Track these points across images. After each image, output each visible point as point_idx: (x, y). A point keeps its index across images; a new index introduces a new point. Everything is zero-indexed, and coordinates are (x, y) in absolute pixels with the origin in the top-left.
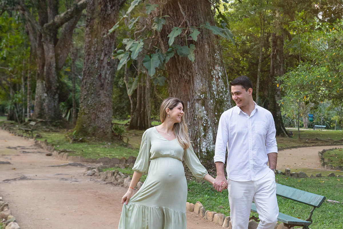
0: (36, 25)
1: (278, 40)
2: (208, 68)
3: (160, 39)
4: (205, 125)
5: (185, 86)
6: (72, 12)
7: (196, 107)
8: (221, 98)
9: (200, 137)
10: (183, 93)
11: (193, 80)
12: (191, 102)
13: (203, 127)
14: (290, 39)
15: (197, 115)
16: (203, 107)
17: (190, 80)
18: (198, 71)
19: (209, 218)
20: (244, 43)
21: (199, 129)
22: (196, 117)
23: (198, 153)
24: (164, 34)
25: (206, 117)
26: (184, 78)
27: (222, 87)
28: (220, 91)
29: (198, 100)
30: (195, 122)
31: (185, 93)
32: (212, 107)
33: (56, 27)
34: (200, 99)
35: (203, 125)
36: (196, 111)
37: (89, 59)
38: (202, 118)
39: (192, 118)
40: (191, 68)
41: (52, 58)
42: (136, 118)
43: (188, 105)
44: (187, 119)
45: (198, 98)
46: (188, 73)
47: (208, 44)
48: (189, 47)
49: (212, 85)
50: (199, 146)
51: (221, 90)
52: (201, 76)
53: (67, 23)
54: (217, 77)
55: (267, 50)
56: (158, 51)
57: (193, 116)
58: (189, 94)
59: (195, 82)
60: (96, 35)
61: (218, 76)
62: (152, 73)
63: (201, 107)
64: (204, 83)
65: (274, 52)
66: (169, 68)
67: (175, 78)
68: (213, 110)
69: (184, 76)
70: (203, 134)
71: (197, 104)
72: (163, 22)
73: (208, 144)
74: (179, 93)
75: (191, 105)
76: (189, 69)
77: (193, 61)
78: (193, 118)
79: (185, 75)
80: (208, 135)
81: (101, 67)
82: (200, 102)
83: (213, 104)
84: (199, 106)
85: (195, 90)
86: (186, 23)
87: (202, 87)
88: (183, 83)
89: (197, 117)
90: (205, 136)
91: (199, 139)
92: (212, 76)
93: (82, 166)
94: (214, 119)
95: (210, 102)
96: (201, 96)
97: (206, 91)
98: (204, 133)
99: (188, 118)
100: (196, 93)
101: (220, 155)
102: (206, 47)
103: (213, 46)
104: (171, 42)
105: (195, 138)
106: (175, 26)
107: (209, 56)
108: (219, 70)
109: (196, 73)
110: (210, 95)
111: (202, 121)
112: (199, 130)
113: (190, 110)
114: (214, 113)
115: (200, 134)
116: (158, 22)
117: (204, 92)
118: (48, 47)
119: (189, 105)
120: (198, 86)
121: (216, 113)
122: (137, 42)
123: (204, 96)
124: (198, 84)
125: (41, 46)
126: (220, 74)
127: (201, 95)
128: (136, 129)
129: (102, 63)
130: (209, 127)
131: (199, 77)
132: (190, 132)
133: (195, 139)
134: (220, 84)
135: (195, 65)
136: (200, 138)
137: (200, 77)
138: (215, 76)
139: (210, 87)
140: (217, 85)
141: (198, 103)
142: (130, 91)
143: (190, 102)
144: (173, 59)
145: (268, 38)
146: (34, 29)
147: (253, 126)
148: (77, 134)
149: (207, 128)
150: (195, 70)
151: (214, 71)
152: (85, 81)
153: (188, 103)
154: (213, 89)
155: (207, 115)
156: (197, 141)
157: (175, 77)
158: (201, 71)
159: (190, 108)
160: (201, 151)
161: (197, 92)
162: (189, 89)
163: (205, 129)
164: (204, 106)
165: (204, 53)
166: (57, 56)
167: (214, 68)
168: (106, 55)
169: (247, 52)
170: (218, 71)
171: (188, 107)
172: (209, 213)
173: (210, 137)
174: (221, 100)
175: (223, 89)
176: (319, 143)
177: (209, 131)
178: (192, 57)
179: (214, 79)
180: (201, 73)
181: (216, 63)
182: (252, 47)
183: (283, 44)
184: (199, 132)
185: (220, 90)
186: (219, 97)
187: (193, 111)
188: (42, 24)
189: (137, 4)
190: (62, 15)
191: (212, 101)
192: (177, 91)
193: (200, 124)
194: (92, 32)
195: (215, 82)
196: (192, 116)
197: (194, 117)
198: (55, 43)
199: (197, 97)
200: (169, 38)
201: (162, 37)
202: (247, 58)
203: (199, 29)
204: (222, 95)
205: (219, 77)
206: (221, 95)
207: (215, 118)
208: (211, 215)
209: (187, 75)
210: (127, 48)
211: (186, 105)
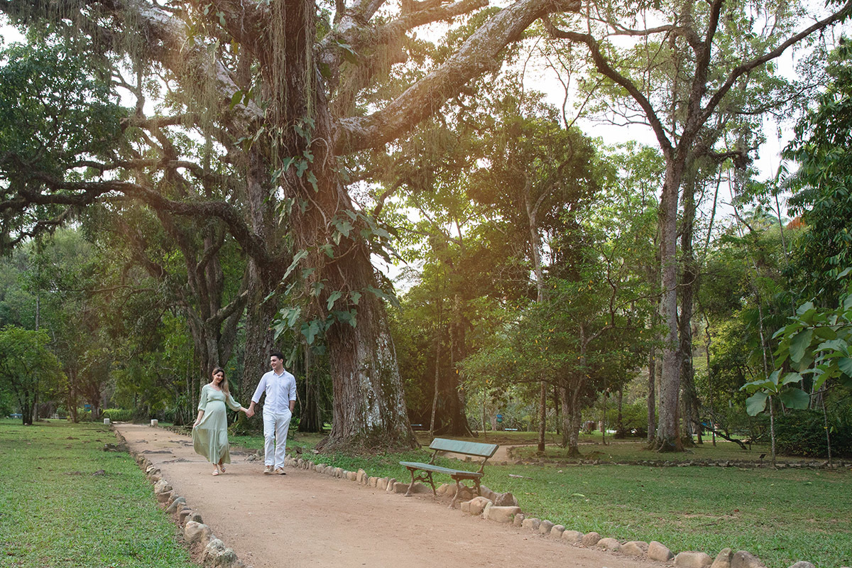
0: (198, 320)
1: (459, 331)
2: (372, 336)
3: (319, 307)
4: (370, 397)
5: (347, 356)
6: (235, 305)
7: (361, 378)
8: (387, 368)
11: (356, 349)
12: (355, 373)
14: (472, 329)
15: (361, 387)
16: (368, 378)
17: (352, 349)
18: (361, 339)
19: (372, 484)
20: (421, 337)
21: (364, 402)
24: (323, 299)
25: (371, 389)
26: (346, 347)
27: (388, 356)
28: (386, 361)
29: (362, 370)
30: (359, 394)
31: (348, 364)
32: (378, 378)
33: (219, 321)
34: (365, 370)
35: (368, 398)
36: (360, 383)
37: (250, 347)
38: (367, 390)
39: (356, 391)
40: (354, 336)
41: (215, 354)
42: (305, 419)
43: (351, 377)
44: (350, 391)
46: (350, 342)
47: (372, 309)
48: (350, 312)
49: (378, 354)
50: (364, 420)
51: (388, 360)
52: (364, 344)
53: (229, 317)
54: (382, 345)
55: (447, 342)
56: (317, 318)
58: (352, 364)
60: (257, 321)
61: (384, 344)
62: (311, 340)
63: (366, 378)
64: (368, 352)
65: (454, 343)
66: (330, 337)
67: (337, 348)
68: (378, 381)
69: (346, 345)
70: (368, 407)
71: (361, 375)
72: (321, 286)
73: (374, 419)
76: (351, 337)
77: (355, 326)
79: (348, 344)
80: (374, 408)
81: (263, 356)
83: (379, 374)
84: (364, 377)
85: (358, 359)
86: (346, 286)
87: (367, 356)
88: (345, 353)
89: (362, 389)
90: (370, 409)
91: (364, 413)
92: (377, 344)
93: (244, 455)
95: (375, 373)
96: (366, 366)
97: (371, 361)
100: (360, 363)
102: (370, 312)
103: (377, 312)
104: (330, 306)
106: (335, 290)
107: (374, 322)
109: (359, 342)
110: (376, 365)
111: (367, 393)
113: (353, 382)
114: (380, 385)
115: (365, 407)
116: (316, 287)
117: (369, 362)
118: (211, 343)
119: (353, 376)
120: (362, 355)
121: (383, 385)
122: (295, 309)
123: (369, 366)
124: (361, 353)
125: (204, 342)
126: (386, 342)
127: (365, 364)
128: (306, 431)
129: (264, 352)
130: (374, 400)
131: (362, 345)
132: (355, 405)
133: (360, 413)
134: (386, 353)
135: (357, 332)
136: (366, 412)
138: (380, 345)
139: (375, 356)
140: (383, 354)
143: (353, 372)
144: (333, 326)
145: (447, 329)
146: (196, 325)
148: (240, 427)
150: (358, 338)
151: (379, 339)
152: (247, 371)
153: (352, 374)
154: (379, 358)
155: (372, 387)
157: (336, 346)
158: (364, 339)
160: (366, 425)
162: (352, 358)
163: (371, 402)
165: (367, 320)
166: (220, 352)
167: (379, 336)
168: (268, 342)
169: (425, 346)
170: (383, 339)
171: (352, 379)
172: (373, 479)
173: (376, 411)
174: (388, 370)
175: (389, 358)
176: (509, 442)
177: (375, 404)
178: (353, 323)
179: (380, 348)
180: (365, 341)
181: (381, 330)
182: (430, 340)
183: (464, 335)
184: (364, 405)
186: (384, 367)
187: (357, 383)
188: (205, 318)
189: (293, 269)
190: (225, 308)
191: (377, 372)
192: (339, 362)
193: (365, 396)
194: (253, 319)
195: (381, 351)
196: (356, 388)
197: (358, 389)
198: (218, 339)
199: (361, 367)
200: (328, 302)
201: (321, 305)
202: (425, 352)
203: (361, 293)
204: (389, 366)
205: (385, 346)
206: (387, 365)
207: (382, 390)
208: (374, 481)
210: (284, 317)
211: (349, 377)
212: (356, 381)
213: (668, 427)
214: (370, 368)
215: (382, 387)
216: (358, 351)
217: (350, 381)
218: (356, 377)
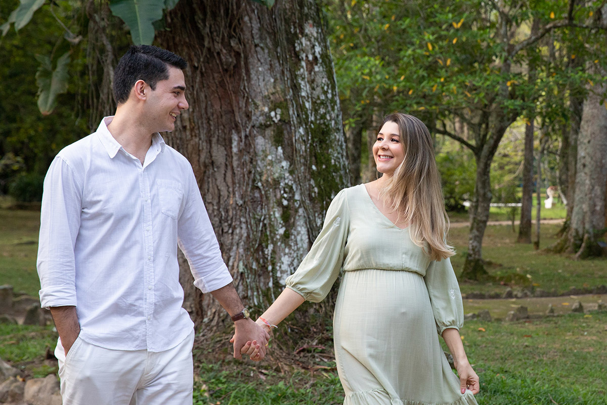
2: (286, 31)
4: (285, 203)
5: (222, 84)
7: (260, 148)
8: (322, 121)
9: (272, 243)
10: (217, 107)
11: (246, 64)
12: (243, 135)
13: (281, 209)
15: (261, 174)
16: (280, 148)
17: (237, 67)
18: (261, 38)
21: (270, 215)
22: (261, 180)
23: (269, 289)
25: (288, 179)
26: (220, 60)
27: (323, 88)
28: (318, 102)
29: (263, 127)
30: (257, 195)
31: (224, 107)
32: (303, 148)
34: (270, 125)
35: (280, 204)
36: (259, 162)
38: (276, 182)
39: (248, 184)
40: (242, 30)
43: (235, 144)
44: (230, 184)
45: (263, 122)
46: (233, 44)
49: (300, 81)
50: (270, 268)
51: (323, 97)
52: (269, 52)
54: (311, 57)
57: (252, 175)
58: (236, 109)
59: (252, 71)
61: (314, 54)
63: (273, 148)
64: (278, 76)
67: (191, 60)
68: (305, 158)
69: (218, 54)
70: (281, 231)
71: (260, 140)
73: (296, 262)
74: (203, 105)
75: (242, 144)
76: (235, 31)
78: (251, 183)
79: (224, 51)
80: (295, 233)
82: (269, 132)
83: (305, 138)
84: (268, 146)
85: (253, 95)
87: (274, 88)
88: (216, 75)
89: (264, 178)
90: (287, 236)
91: (271, 247)
92: (297, 55)
94: (310, 185)
95: (297, 133)
96: (273, 114)
97: (286, 100)
98: (284, 229)
99: (234, 183)
100: (257, 107)
101: (67, 286)
105: (260, 245)
108: (315, 39)
109: (256, 46)
110: (298, 111)
111: (278, 191)
112: (270, 219)
113: (239, 159)
114: (310, 168)
115: (273, 232)
117: (281, 103)
119: (238, 144)
120: (262, 84)
121: (314, 167)
123: (282, 115)
124: (261, 78)
126: (317, 49)
127: (270, 110)
130: (297, 211)
131: (264, 55)
132: (244, 226)
133: (261, 248)
134: (318, 80)
135: (250, 19)
136: (274, 243)
137: (266, 56)
138: (304, 56)
139: (296, 88)
140: (312, 82)
141: (264, 137)
142: (47, 98)
143: (238, 132)
147: (153, 192)
149: (292, 212)
150: (252, 34)
151: (303, 40)
153: (235, 137)
154: (303, 94)
155: (291, 172)
156: (263, 252)
157: (189, 56)
158: (268, 40)
159: (240, 151)
160: (278, 282)
161: (259, 103)
162: (236, 93)
163: (288, 216)
164: (282, 146)
167: (302, 32)
170: (312, 39)
171: (235, 150)
173: (302, 240)
174: (323, 126)
175: (325, 93)
177: (298, 220)
179: (303, 64)
180: (270, 44)
181: (307, 15)
184: (270, 224)
185: (319, 98)
186: (316, 119)
187: (251, 162)
191: (301, 130)
193: (273, 200)
195: (306, 73)
196: (249, 177)
197: (254, 181)
199: (261, 118)
204: (325, 114)
205: (315, 58)
206: (322, 111)
207: (312, 182)
209: (230, 49)
211: (228, 144)
212: (247, 158)
213: (593, 212)
214: (285, 121)
215: (312, 174)
216: (253, 72)
217: (229, 156)
218: (248, 145)
